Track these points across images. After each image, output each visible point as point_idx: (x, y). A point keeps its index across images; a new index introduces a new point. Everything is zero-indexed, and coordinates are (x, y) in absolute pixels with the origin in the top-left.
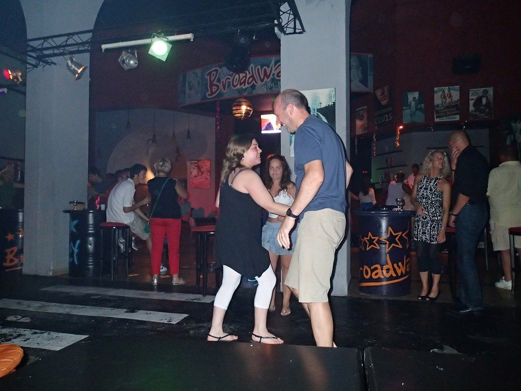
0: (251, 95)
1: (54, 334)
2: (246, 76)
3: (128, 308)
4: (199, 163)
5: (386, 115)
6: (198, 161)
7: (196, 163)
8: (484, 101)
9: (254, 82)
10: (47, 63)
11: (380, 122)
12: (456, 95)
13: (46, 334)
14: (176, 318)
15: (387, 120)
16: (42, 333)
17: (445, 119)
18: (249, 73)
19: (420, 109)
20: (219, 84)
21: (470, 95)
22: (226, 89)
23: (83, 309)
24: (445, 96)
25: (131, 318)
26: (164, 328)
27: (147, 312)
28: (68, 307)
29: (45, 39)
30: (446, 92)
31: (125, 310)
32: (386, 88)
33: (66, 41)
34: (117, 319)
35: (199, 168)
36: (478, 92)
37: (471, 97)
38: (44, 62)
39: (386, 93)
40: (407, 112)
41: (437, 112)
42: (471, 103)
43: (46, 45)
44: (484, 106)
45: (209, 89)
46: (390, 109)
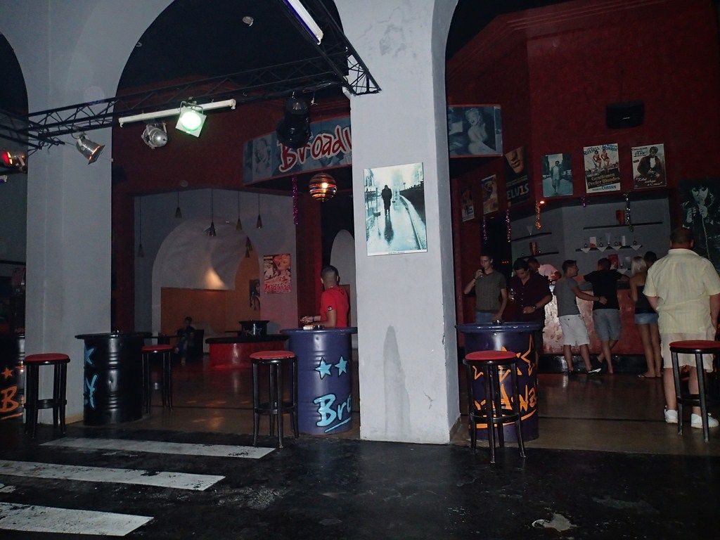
0: (337, 167)
1: (39, 509)
2: (330, 142)
3: (148, 470)
4: (276, 259)
5: (521, 187)
6: (274, 256)
7: (271, 259)
8: (653, 162)
9: (341, 149)
10: (53, 142)
11: (513, 197)
12: (614, 157)
13: (27, 510)
14: (207, 482)
15: (523, 193)
16: (23, 508)
17: (600, 190)
18: (335, 138)
19: (566, 177)
20: (294, 153)
21: (633, 155)
22: (305, 160)
23: (87, 472)
24: (599, 159)
25: (147, 484)
26: (186, 497)
27: (170, 473)
28: (68, 469)
29: (49, 112)
30: (600, 152)
31: (143, 472)
32: (519, 150)
33: (75, 114)
34: (128, 485)
35: (275, 266)
36: (644, 151)
37: (634, 159)
38: (49, 141)
39: (519, 157)
40: (548, 182)
41: (589, 180)
42: (635, 166)
43: (50, 120)
44: (653, 169)
45: (283, 161)
46: (525, 178)
